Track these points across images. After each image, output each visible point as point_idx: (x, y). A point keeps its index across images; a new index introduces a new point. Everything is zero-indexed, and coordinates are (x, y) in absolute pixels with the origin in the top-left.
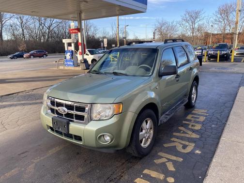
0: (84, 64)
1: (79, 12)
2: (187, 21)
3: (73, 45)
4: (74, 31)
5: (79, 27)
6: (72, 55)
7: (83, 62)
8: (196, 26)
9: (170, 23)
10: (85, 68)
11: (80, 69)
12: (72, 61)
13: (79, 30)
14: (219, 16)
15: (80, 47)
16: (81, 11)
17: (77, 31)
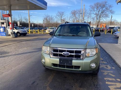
0: (14, 34)
1: (10, 5)
2: (59, 16)
3: (5, 23)
4: (6, 16)
5: (10, 14)
6: (5, 29)
7: (13, 33)
8: (63, 18)
9: (51, 17)
10: (14, 37)
11: (11, 37)
12: (5, 33)
13: (10, 15)
14: (72, 15)
15: (11, 25)
16: (11, 5)
17: (8, 16)
